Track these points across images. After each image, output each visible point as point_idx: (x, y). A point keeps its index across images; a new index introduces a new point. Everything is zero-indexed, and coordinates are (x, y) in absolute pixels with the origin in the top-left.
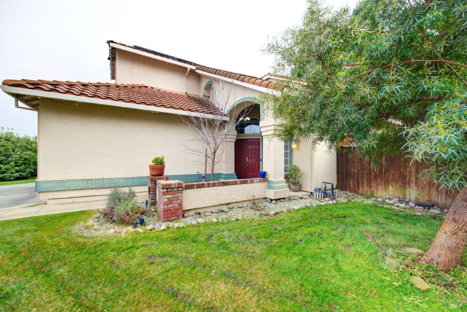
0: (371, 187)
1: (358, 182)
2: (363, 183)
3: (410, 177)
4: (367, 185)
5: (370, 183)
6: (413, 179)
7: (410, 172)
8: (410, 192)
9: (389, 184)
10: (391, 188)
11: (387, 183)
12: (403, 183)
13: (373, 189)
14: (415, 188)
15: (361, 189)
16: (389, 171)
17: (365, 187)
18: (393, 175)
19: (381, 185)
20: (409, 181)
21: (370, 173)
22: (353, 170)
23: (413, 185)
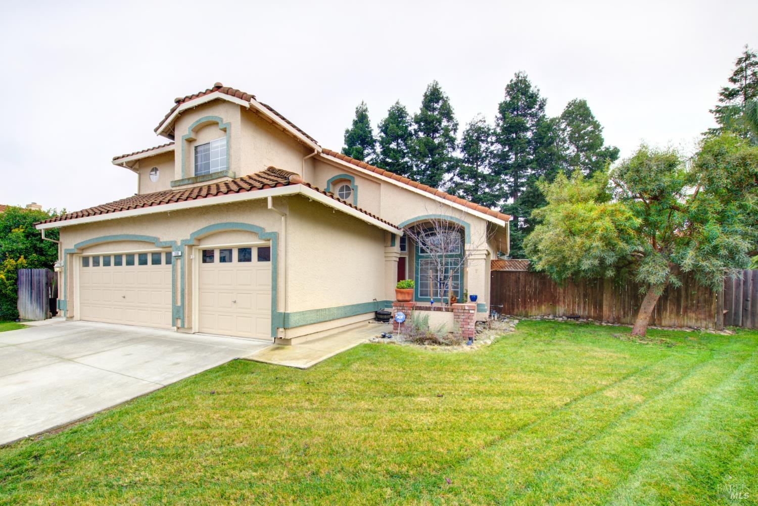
0: (525, 308)
1: (513, 304)
2: (518, 304)
3: (559, 297)
4: (522, 306)
5: (525, 304)
6: (562, 298)
7: (559, 293)
8: (559, 309)
9: (542, 304)
10: (543, 307)
11: (540, 303)
12: (553, 303)
13: (527, 309)
14: (563, 306)
15: (516, 310)
16: (542, 293)
17: (520, 309)
18: (545, 296)
19: (535, 305)
20: (559, 300)
21: (525, 296)
22: (508, 293)
23: (561, 303)
